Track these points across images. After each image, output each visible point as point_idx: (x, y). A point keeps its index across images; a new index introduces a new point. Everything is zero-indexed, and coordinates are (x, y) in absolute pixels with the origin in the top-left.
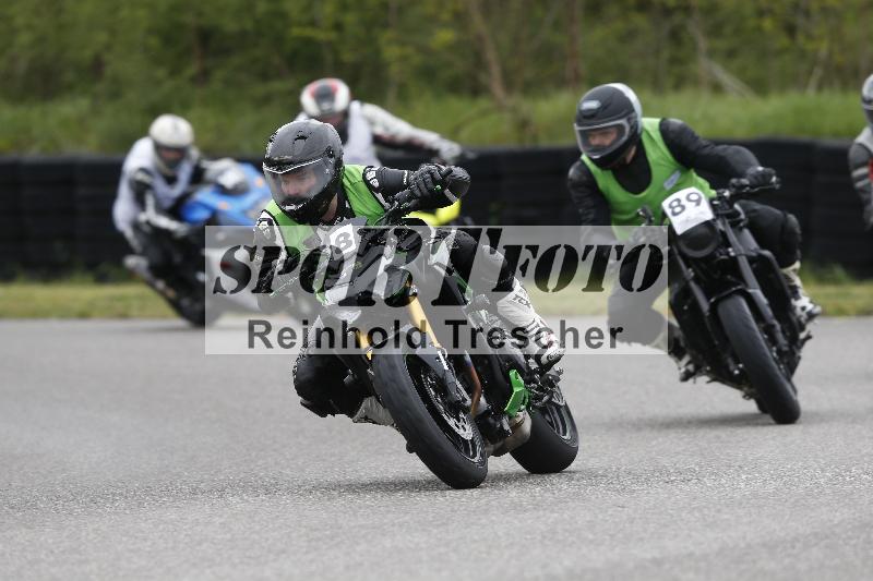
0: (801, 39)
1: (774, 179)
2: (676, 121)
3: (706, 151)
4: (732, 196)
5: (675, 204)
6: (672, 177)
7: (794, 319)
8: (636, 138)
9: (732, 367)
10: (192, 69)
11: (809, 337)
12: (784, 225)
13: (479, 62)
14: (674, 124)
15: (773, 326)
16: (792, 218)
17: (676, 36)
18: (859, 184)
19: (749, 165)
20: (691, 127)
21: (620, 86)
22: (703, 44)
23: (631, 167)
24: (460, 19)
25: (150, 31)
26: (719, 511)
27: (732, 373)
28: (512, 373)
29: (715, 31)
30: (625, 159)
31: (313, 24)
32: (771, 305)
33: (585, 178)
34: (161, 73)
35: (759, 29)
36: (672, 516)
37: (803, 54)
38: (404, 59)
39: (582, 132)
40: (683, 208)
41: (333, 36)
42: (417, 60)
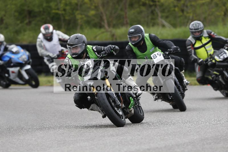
0: (185, 13)
1: (179, 49)
2: (153, 34)
3: (161, 42)
4: (168, 54)
5: (154, 56)
6: (152, 49)
7: (184, 85)
8: (143, 39)
9: (169, 97)
10: (27, 21)
11: (187, 89)
12: (181, 61)
13: (102, 19)
14: (152, 35)
15: (179, 87)
16: (183, 59)
17: (152, 12)
18: (189, 50)
19: (172, 46)
20: (157, 36)
21: (139, 26)
22: (160, 14)
23: (142, 46)
24: (96, 8)
25: (15, 11)
26: (164, 136)
27: (169, 98)
28: (131, 98)
29: (163, 11)
30: (140, 44)
31: (58, 9)
32: (179, 81)
33: (130, 49)
34: (18, 22)
35: (174, 10)
36: (152, 137)
37: (186, 17)
38: (82, 18)
39: (129, 37)
40: (156, 57)
41: (63, 12)
42: (85, 19)
